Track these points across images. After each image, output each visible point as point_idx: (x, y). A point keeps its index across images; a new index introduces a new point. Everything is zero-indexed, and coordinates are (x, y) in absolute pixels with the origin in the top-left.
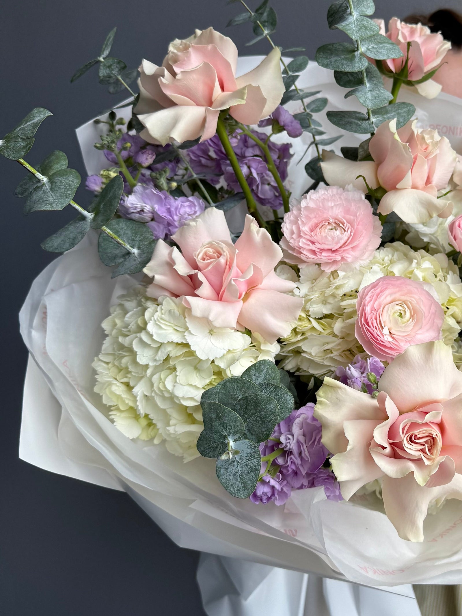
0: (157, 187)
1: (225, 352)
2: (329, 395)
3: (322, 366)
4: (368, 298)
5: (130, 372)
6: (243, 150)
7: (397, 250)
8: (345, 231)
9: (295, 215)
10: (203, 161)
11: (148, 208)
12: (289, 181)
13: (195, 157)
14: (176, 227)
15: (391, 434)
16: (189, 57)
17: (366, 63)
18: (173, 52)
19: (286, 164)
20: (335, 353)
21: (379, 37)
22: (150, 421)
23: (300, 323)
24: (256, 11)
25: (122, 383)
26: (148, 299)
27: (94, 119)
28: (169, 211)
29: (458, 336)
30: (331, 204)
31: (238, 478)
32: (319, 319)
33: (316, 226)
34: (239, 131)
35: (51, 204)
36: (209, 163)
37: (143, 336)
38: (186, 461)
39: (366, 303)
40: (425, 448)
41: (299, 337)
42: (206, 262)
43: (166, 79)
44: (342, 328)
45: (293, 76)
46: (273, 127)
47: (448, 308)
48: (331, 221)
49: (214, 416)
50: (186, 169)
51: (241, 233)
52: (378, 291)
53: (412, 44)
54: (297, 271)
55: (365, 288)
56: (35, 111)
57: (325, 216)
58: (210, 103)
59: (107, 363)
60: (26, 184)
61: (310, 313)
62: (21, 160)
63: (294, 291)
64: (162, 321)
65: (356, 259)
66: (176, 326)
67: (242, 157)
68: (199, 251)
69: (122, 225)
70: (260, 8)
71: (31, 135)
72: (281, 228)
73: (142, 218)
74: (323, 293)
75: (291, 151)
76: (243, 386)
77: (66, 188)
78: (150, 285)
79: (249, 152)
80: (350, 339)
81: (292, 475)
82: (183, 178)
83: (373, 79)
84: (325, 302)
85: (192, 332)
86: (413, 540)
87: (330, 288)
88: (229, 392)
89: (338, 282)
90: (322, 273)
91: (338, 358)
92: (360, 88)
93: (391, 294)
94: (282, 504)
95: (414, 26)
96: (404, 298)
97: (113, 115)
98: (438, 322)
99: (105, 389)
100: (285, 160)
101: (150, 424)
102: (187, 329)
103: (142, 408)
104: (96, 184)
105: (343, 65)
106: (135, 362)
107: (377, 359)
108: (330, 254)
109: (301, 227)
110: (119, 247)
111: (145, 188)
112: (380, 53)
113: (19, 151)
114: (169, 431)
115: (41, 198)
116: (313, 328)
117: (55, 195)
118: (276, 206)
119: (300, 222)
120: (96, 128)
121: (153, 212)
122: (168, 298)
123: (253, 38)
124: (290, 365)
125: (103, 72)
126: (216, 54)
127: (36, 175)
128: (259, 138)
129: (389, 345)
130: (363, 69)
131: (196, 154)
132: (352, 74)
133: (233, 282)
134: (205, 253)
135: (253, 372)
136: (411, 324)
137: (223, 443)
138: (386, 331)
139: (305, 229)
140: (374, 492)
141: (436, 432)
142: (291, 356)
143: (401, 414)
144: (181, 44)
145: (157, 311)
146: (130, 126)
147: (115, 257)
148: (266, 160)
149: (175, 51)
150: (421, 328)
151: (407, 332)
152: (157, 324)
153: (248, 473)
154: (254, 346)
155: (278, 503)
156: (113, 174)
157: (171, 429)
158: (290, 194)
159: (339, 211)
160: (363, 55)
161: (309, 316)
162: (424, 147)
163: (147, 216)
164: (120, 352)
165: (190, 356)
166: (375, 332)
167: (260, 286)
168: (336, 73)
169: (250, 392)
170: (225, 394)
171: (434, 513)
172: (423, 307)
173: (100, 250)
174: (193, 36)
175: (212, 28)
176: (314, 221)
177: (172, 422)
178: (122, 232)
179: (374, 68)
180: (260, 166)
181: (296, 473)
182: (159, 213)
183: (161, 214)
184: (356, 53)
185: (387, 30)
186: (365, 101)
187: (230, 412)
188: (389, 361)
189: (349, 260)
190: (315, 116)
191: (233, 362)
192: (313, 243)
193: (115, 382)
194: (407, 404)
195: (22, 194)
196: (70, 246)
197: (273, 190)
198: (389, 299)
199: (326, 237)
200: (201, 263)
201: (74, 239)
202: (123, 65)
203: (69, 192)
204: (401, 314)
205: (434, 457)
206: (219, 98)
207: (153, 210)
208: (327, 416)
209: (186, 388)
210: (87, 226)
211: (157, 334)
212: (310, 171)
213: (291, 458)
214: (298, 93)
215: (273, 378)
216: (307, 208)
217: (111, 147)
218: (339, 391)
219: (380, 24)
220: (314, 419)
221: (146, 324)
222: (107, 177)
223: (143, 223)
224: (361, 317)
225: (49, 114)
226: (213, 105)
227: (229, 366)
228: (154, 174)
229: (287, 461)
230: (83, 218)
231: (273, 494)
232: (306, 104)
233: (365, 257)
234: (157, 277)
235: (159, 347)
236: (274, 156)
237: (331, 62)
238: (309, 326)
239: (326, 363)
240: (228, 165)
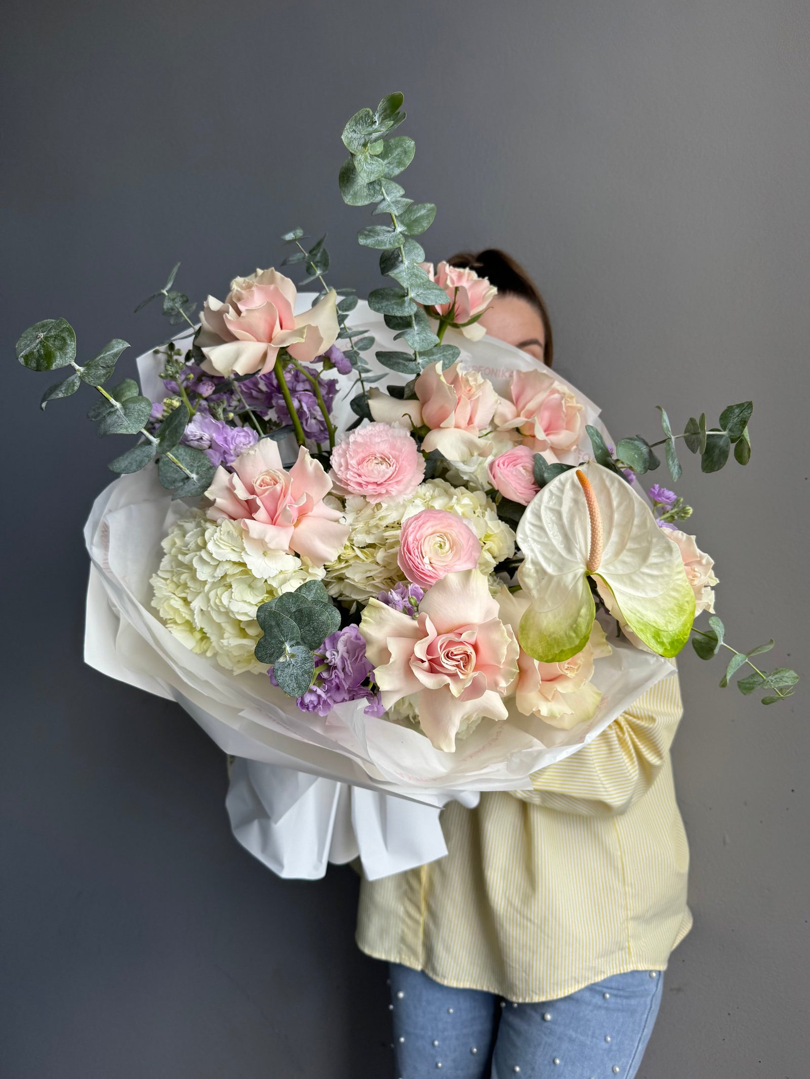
0: (215, 416)
1: (278, 573)
2: (373, 615)
3: (364, 592)
4: (410, 529)
5: (189, 588)
6: (294, 384)
7: (437, 486)
8: (390, 466)
9: (344, 450)
10: (254, 393)
11: (206, 436)
12: (333, 416)
13: (246, 388)
14: (232, 455)
15: (430, 650)
16: (252, 295)
17: (415, 308)
18: (237, 290)
19: (332, 399)
20: (377, 580)
21: (428, 283)
22: (204, 635)
23: (345, 551)
24: (310, 252)
25: (179, 597)
26: (206, 520)
27: (154, 350)
28: (226, 440)
29: (493, 570)
30: (377, 440)
31: (293, 679)
32: (362, 548)
33: (363, 460)
34: (290, 366)
35: (126, 428)
36: (259, 395)
37: (203, 554)
38: (235, 674)
39: (409, 533)
40: (460, 664)
41: (343, 565)
42: (263, 488)
43: (231, 315)
44: (385, 557)
45: (343, 315)
46: (324, 364)
47: (485, 543)
48: (378, 455)
49: (273, 623)
50: (239, 401)
51: (295, 463)
52: (420, 522)
53: (460, 289)
54: (343, 502)
55: (409, 519)
56: (114, 342)
57: (372, 450)
58: (270, 340)
59: (166, 579)
60: (99, 408)
61: (354, 542)
62: (99, 387)
63: (340, 520)
64: (221, 541)
65: (400, 493)
66: (234, 546)
67: (293, 391)
68: (257, 477)
69: (182, 450)
70: (314, 249)
71: (112, 364)
72: (330, 460)
73: (200, 446)
74: (367, 523)
75: (337, 387)
76: (297, 600)
77: (139, 415)
78: (211, 508)
79: (300, 387)
80: (392, 568)
81: (334, 690)
82: (235, 409)
83: (421, 322)
84: (368, 532)
85: (248, 552)
86: (446, 750)
87: (375, 519)
88: (284, 605)
89: (381, 513)
90: (367, 504)
91: (380, 585)
92: (408, 330)
93: (432, 526)
94: (325, 715)
95: (461, 270)
96: (444, 530)
97: (172, 346)
98: (476, 554)
99: (163, 603)
100: (331, 396)
101: (204, 637)
102: (244, 549)
103: (199, 622)
104: (157, 411)
105: (393, 309)
106: (194, 578)
107: (417, 585)
108: (375, 487)
109: (349, 460)
110: (178, 471)
111: (204, 418)
112: (429, 299)
113: (99, 378)
114: (222, 643)
115: (116, 422)
116: (357, 556)
117: (130, 420)
118: (321, 440)
119: (348, 456)
120: (155, 358)
121: (211, 440)
122: (227, 520)
123: (307, 278)
124: (334, 591)
125: (167, 305)
126: (277, 293)
127: (111, 401)
128: (310, 373)
129: (429, 574)
130: (412, 313)
131: (247, 386)
132: (401, 318)
133: (288, 508)
134: (263, 481)
135: (303, 590)
136: (450, 555)
137: (281, 648)
138: (426, 560)
139: (353, 462)
140: (408, 717)
141: (470, 650)
142: (334, 582)
143: (438, 635)
144: (244, 283)
145: (216, 532)
146: (188, 358)
147: (174, 481)
148: (315, 394)
149: (239, 289)
150: (459, 559)
151: (446, 562)
152: (216, 544)
153: (302, 675)
154: (302, 569)
155: (321, 714)
156: (176, 404)
157: (225, 642)
158: (336, 428)
159: (386, 447)
160: (412, 300)
161: (353, 545)
162: (468, 388)
163: (205, 444)
164: (179, 569)
165: (246, 575)
166: (417, 561)
167: (310, 514)
168: (385, 316)
169: (303, 606)
170: (281, 607)
171: (464, 738)
172: (463, 540)
173: (160, 473)
174: (253, 275)
175: (273, 268)
176: (362, 455)
177: (226, 635)
178: (181, 458)
179: (423, 312)
180: (310, 400)
181: (338, 688)
182: (217, 441)
183: (219, 443)
184: (406, 298)
185: (435, 274)
186: (413, 344)
187: (288, 620)
188: (428, 588)
189: (394, 493)
190: (363, 354)
191: (285, 581)
192: (360, 476)
193: (173, 596)
194: (445, 626)
195: (95, 418)
196: (137, 468)
197: (319, 424)
198: (430, 531)
199: (372, 471)
200: (258, 489)
201: (141, 462)
202: (185, 299)
203: (143, 418)
204: (441, 545)
205: (468, 672)
206: (278, 336)
207: (212, 439)
208: (371, 633)
209: (241, 604)
210: (153, 450)
211: (215, 552)
212: (355, 407)
213: (335, 672)
214: (347, 331)
215: (322, 598)
216: (355, 442)
217: (175, 377)
218: (383, 611)
219: (429, 267)
220: (357, 638)
221: (205, 543)
222: (170, 405)
223: (200, 450)
224: (404, 546)
225: (127, 345)
226: (272, 342)
227: (280, 586)
228: (212, 405)
229: (332, 675)
230: (149, 442)
231: (319, 703)
232: (353, 342)
233: (408, 491)
234: (219, 501)
235: (218, 565)
236: (323, 391)
237: (382, 307)
238: (353, 554)
239: (368, 589)
240: (281, 398)
